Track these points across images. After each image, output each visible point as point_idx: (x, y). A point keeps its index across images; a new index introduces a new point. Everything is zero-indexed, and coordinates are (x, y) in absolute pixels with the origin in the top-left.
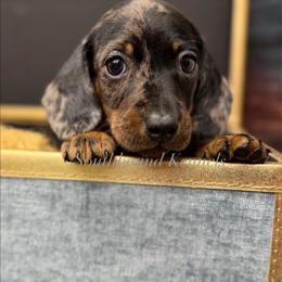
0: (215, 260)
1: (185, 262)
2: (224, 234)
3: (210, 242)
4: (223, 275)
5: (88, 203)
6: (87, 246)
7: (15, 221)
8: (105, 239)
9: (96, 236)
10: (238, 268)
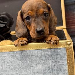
0: (54, 66)
1: (47, 67)
2: (55, 59)
3: (52, 61)
4: (57, 69)
5: (22, 56)
6: (24, 66)
7: (6, 63)
8: (28, 64)
9: (25, 64)
10: (60, 67)
